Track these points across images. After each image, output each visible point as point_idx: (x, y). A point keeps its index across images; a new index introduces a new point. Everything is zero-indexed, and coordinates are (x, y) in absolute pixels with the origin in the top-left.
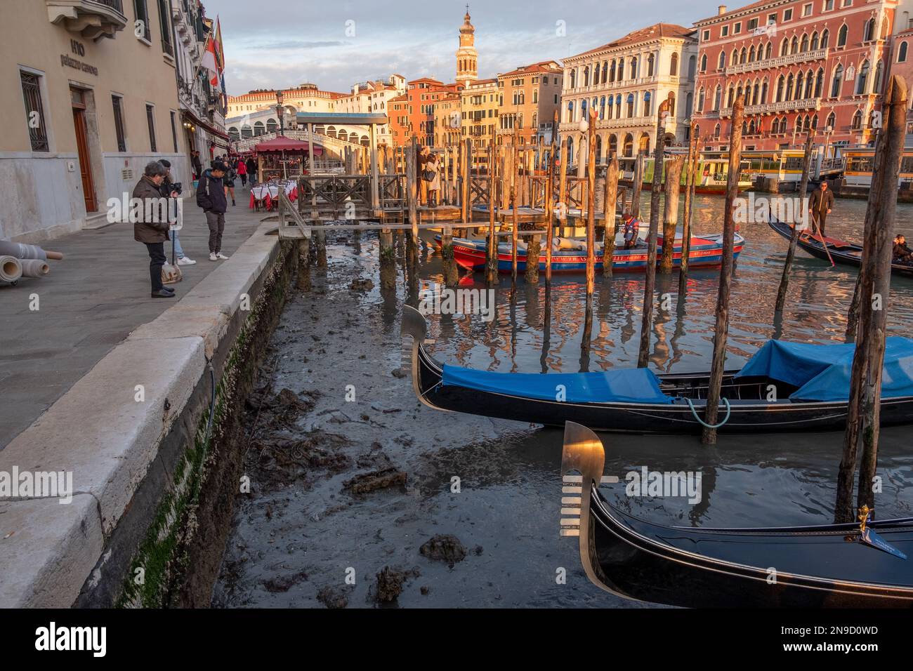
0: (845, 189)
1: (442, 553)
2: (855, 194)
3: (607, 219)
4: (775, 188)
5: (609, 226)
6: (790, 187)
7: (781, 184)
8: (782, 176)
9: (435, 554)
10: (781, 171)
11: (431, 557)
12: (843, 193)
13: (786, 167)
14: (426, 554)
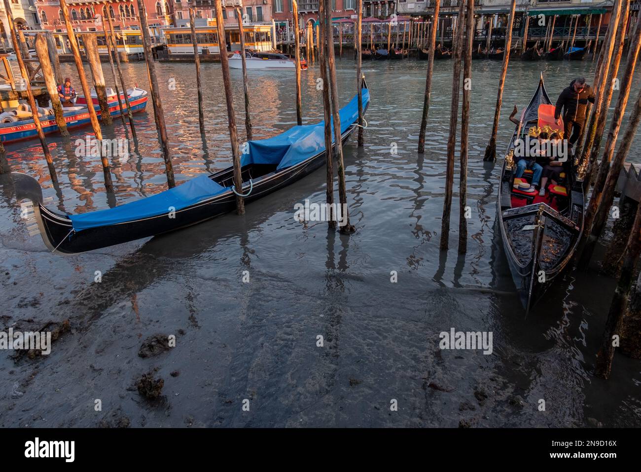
0: (171, 56)
1: (161, 347)
2: (178, 59)
3: (48, 86)
4: (126, 59)
5: (53, 94)
6: (135, 57)
7: (129, 55)
8: (128, 50)
9: (156, 351)
10: (126, 46)
11: (154, 355)
12: (172, 59)
13: (128, 42)
14: (149, 356)
